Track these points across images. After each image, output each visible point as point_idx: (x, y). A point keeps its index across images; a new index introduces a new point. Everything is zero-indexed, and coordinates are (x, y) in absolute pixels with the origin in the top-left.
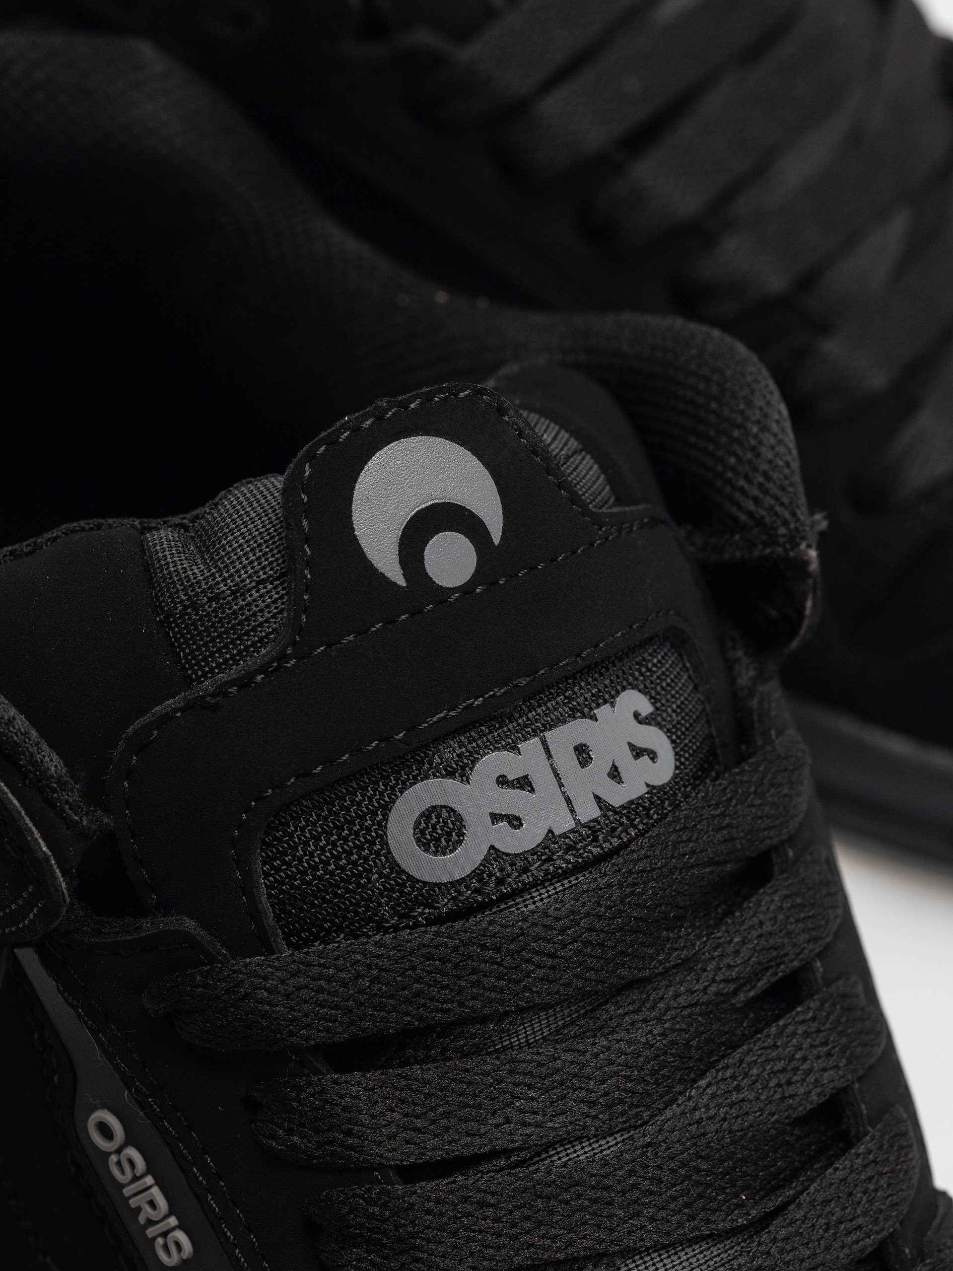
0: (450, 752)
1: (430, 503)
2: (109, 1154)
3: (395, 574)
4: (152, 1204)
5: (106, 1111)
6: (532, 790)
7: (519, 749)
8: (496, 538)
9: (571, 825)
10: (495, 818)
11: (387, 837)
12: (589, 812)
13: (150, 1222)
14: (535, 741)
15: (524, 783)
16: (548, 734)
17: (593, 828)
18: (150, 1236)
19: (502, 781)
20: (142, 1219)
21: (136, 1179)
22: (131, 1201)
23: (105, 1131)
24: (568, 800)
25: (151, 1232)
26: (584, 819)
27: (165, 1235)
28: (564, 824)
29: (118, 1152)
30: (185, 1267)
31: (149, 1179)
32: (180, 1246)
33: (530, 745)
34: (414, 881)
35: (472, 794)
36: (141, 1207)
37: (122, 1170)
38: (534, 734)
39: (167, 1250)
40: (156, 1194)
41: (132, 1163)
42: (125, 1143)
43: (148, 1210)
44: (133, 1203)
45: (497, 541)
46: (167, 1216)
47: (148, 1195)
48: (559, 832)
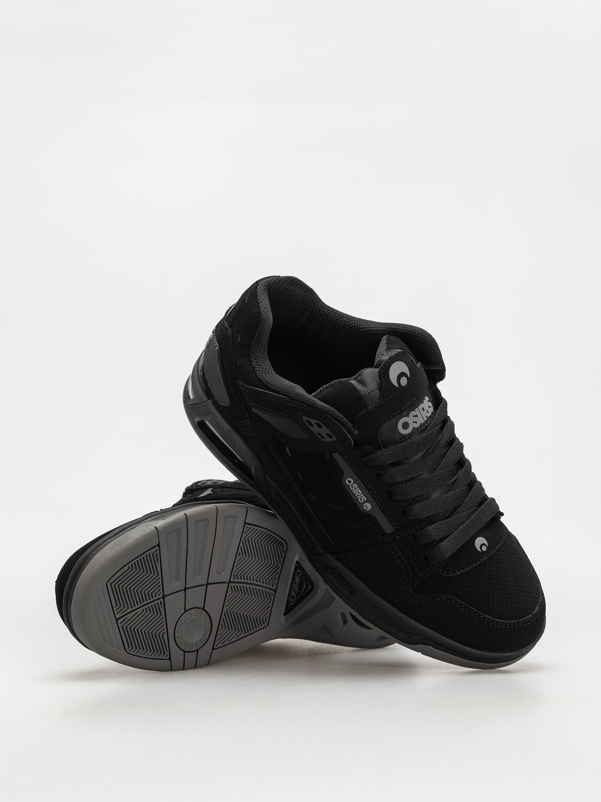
1: (400, 373)
2: (350, 485)
3: (397, 385)
4: (359, 493)
5: (350, 478)
6: (418, 417)
7: (415, 410)
8: (409, 376)
9: (424, 421)
10: (413, 422)
11: (398, 428)
12: (426, 419)
13: (358, 496)
15: (416, 416)
17: (426, 421)
19: (414, 416)
20: (356, 495)
21: (355, 489)
23: (350, 482)
24: (422, 417)
25: (358, 497)
27: (361, 497)
28: (423, 422)
29: (352, 485)
30: (365, 502)
31: (358, 489)
32: (364, 499)
33: (417, 409)
34: (402, 434)
35: (409, 419)
36: (356, 493)
37: (352, 488)
38: (417, 407)
39: (361, 500)
40: (359, 491)
41: (355, 486)
42: (353, 483)
43: (357, 494)
44: (354, 493)
45: (409, 377)
46: (361, 494)
47: (358, 491)
48: (422, 423)
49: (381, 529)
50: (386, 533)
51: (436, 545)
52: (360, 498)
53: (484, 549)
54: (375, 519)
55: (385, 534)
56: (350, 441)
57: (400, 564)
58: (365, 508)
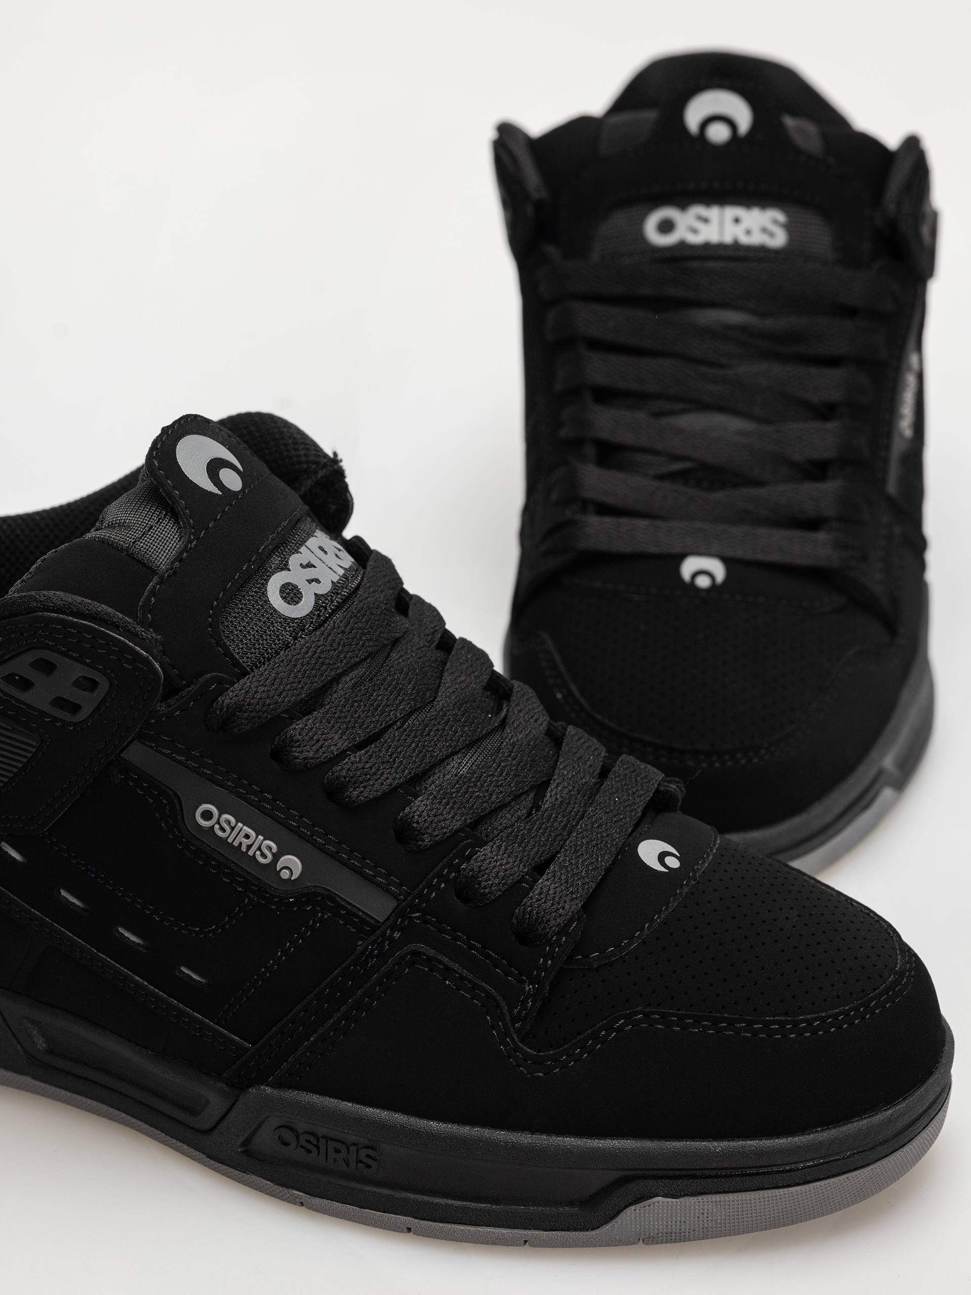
0: (276, 560)
1: (209, 460)
3: (216, 490)
4: (247, 836)
5: (203, 805)
6: (315, 567)
7: (300, 552)
8: (240, 468)
9: (339, 577)
10: (309, 583)
11: (272, 605)
12: (341, 572)
13: (249, 847)
14: (304, 547)
15: (311, 565)
16: (306, 544)
17: (346, 577)
18: (251, 855)
19: (302, 566)
20: (244, 849)
21: (233, 829)
22: (234, 844)
23: (207, 815)
24: (330, 568)
25: (251, 853)
26: (341, 575)
27: (259, 849)
28: (336, 578)
29: (218, 822)
30: (276, 857)
31: (240, 825)
32: (270, 848)
33: (303, 549)
34: (293, 620)
35: (294, 575)
36: (241, 844)
37: (224, 830)
38: (301, 545)
39: (264, 855)
40: (246, 829)
41: (229, 822)
42: (220, 816)
43: (246, 842)
44: (236, 844)
45: (242, 470)
46: (257, 837)
47: (242, 834)
48: (335, 581)
49: (358, 916)
50: (377, 921)
51: (531, 888)
52: (258, 853)
53: (673, 863)
54: (330, 896)
55: (375, 926)
56: (146, 661)
57: (458, 989)
58: (285, 874)
